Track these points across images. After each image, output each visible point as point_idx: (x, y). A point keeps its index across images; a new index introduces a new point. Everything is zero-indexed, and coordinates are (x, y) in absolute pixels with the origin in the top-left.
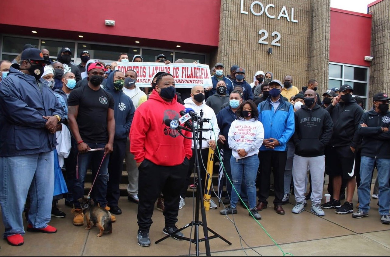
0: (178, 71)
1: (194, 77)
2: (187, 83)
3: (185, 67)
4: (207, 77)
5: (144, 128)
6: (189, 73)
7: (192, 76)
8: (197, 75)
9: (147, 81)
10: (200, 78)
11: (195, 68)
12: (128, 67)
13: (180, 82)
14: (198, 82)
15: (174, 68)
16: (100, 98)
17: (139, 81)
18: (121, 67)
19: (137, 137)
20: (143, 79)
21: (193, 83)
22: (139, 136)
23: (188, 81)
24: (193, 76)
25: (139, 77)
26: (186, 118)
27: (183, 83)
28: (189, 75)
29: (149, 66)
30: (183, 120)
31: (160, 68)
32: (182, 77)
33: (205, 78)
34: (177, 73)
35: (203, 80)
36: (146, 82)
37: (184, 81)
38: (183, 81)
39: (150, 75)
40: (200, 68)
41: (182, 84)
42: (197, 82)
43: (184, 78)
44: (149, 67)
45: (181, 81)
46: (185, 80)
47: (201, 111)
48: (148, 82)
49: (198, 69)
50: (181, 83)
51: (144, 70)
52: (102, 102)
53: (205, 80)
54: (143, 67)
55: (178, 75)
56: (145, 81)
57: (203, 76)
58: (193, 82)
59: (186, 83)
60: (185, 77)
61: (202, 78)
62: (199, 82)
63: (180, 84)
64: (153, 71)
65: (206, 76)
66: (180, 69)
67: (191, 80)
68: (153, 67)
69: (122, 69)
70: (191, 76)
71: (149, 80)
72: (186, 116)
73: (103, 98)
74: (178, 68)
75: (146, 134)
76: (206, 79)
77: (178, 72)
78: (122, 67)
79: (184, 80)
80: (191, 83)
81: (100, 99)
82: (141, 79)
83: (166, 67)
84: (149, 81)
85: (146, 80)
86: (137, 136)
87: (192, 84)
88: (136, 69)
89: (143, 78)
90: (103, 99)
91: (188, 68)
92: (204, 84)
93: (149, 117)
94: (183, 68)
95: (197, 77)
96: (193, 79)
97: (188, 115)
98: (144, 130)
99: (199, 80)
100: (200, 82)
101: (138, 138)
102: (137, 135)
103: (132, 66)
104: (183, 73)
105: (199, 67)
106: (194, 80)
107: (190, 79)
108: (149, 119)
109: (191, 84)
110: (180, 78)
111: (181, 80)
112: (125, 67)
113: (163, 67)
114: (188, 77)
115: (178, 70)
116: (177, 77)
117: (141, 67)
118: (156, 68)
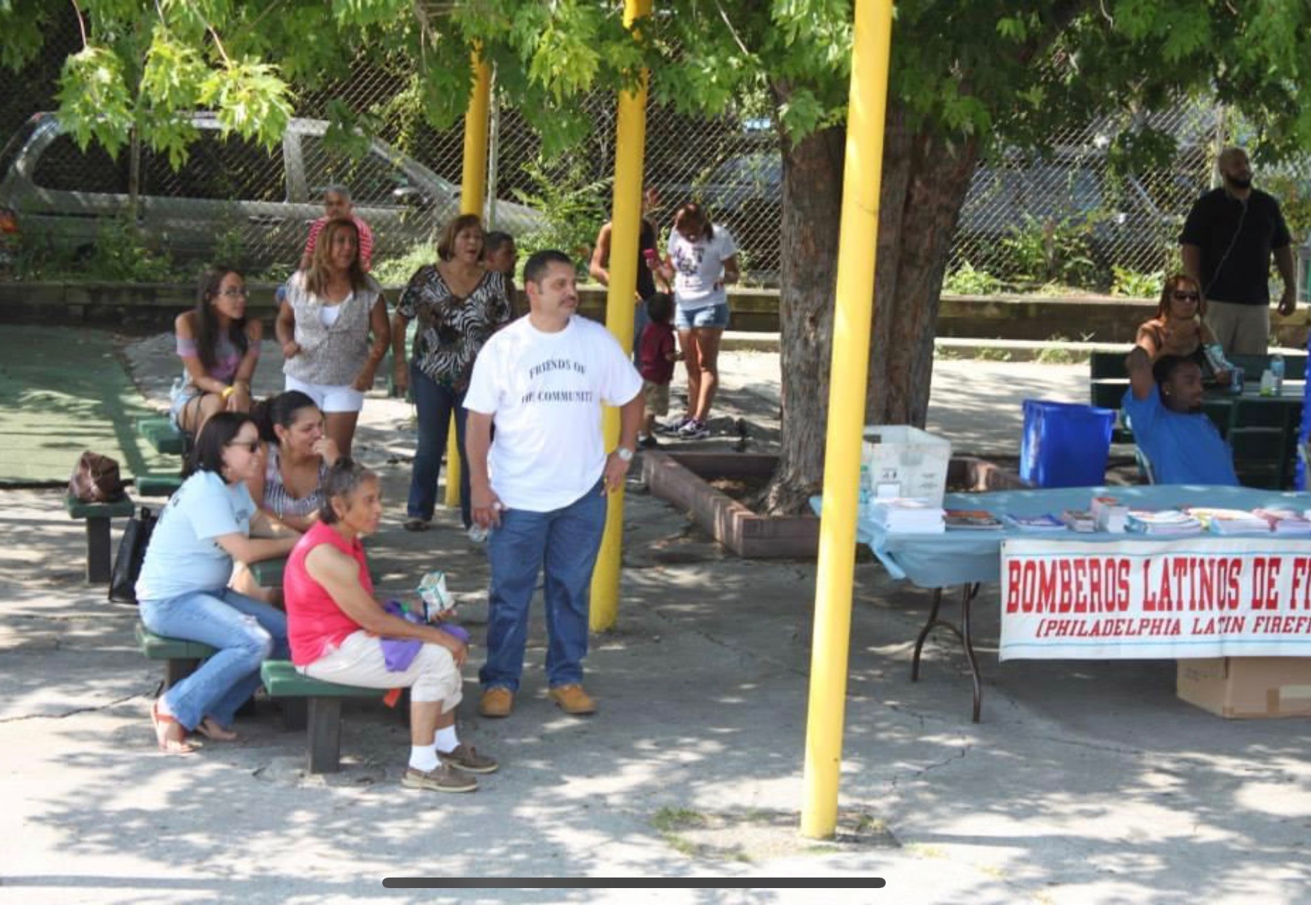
0: (1278, 572)
9: (1135, 626)
12: (1054, 563)
13: (1282, 627)
15: (1259, 562)
17: (1101, 629)
18: (1023, 564)
20: (1119, 621)
25: (1100, 609)
27: (1297, 631)
29: (1147, 558)
31: (1198, 562)
32: (1293, 605)
34: (1271, 583)
36: (1128, 633)
37: (1299, 625)
38: (1296, 621)
39: (1150, 598)
41: (1292, 636)
43: (1300, 611)
44: (1146, 564)
48: (1140, 633)
50: (1285, 631)
54: (1117, 562)
55: (1276, 595)
56: (1124, 627)
63: (1281, 636)
64: (1166, 578)
68: (1166, 561)
69: (1030, 574)
71: (1142, 621)
77: (1277, 583)
78: (1031, 565)
82: (1107, 622)
84: (1142, 627)
85: (1131, 621)
88: (1088, 571)
89: (1117, 613)
103: (1071, 560)
104: (1296, 583)
110: (1283, 608)
111: (1288, 618)
112: (1042, 564)
113: (1212, 561)
115: (1274, 569)
116: (1272, 604)
117: (1110, 563)
118: (1180, 563)
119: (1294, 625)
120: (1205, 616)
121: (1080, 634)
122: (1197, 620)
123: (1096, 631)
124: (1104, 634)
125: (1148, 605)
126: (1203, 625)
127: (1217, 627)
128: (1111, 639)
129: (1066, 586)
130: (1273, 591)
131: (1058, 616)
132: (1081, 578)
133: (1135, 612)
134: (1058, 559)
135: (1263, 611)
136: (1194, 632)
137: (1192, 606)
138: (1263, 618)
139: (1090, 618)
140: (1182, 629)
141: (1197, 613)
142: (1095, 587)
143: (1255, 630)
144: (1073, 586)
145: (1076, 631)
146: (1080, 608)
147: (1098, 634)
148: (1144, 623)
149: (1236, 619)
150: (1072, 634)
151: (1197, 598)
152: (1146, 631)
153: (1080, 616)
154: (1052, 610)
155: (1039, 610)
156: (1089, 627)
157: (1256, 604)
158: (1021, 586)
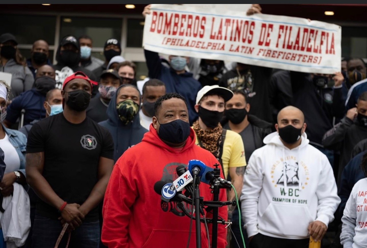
0: (272, 31)
1: (303, 49)
2: (286, 58)
3: (285, 25)
4: (331, 51)
5: (125, 196)
6: (293, 39)
7: (296, 45)
8: (310, 45)
9: (206, 45)
10: (316, 51)
11: (306, 30)
12: (172, 15)
13: (271, 55)
14: (309, 59)
15: (264, 26)
16: (84, 137)
17: (190, 44)
18: (159, 14)
19: (112, 214)
20: (198, 42)
21: (299, 60)
22: (118, 212)
23: (289, 55)
24: (300, 45)
25: (190, 35)
26: (185, 179)
27: (278, 57)
28: (292, 43)
29: (214, 16)
30: (180, 183)
31: (236, 21)
32: (277, 46)
33: (327, 52)
34: (268, 35)
35: (321, 57)
36: (202, 48)
37: (279, 55)
38: (278, 53)
39: (213, 34)
40: (317, 32)
41: (275, 59)
42: (307, 59)
43: (280, 49)
44: (213, 19)
45: (274, 54)
46: (282, 53)
47: (215, 167)
48: (207, 48)
49: (312, 31)
50: (272, 57)
51: (203, 24)
52: (84, 146)
53: (325, 58)
54: (201, 18)
55: (270, 40)
56: (200, 45)
57: (324, 48)
58: (297, 58)
59: (283, 58)
60: (284, 47)
61: (320, 52)
62: (311, 60)
63: (270, 58)
64: (221, 27)
65: (329, 49)
66: (276, 27)
67: (293, 54)
68: (222, 20)
69: (161, 18)
70: (295, 47)
72: (185, 177)
73: (87, 137)
74: (271, 26)
75: (132, 208)
76: (329, 55)
77: (271, 35)
78: (162, 14)
79: (280, 52)
80: (294, 60)
81: (83, 140)
83: (247, 22)
84: (208, 46)
85: (204, 43)
86: (113, 212)
87: (296, 62)
88: (187, 20)
89: (198, 39)
90: (88, 139)
91: (291, 28)
92: (322, 64)
93: (135, 177)
94: (282, 27)
95: (309, 50)
96: (300, 52)
97: (188, 175)
98: (125, 200)
99: (312, 57)
100: (313, 60)
101: (114, 216)
102: (113, 210)
103: (180, 15)
104: (279, 36)
105: (315, 29)
106: (300, 55)
107: (292, 51)
108: (135, 180)
109: (292, 62)
110: (272, 47)
111: (274, 51)
112: (167, 14)
113: (242, 22)
114: (289, 47)
115: (270, 30)
116: (267, 44)
117: (197, 18)
118: (228, 21)
119: (276, 55)
120: (236, 44)
121: (181, 45)
122: (232, 45)
123: (187, 44)
124: (191, 46)
125: (212, 37)
126: (234, 48)
127: (240, 49)
128: (194, 49)
129: (176, 24)
130: (269, 38)
131: (172, 36)
132: (183, 22)
133: (206, 39)
134: (174, 13)
135: (263, 47)
136: (230, 50)
137: (231, 39)
138: (262, 50)
139: (185, 39)
140: (225, 47)
141: (233, 42)
142: (189, 26)
143: (258, 54)
144: (179, 25)
145: (179, 44)
146: (181, 34)
147: (188, 46)
148: (210, 44)
149: (250, 48)
150: (177, 45)
151: (233, 36)
152: (210, 48)
153: (181, 37)
154: (169, 33)
155: (164, 33)
156: (184, 43)
157: (260, 43)
158: (157, 23)
